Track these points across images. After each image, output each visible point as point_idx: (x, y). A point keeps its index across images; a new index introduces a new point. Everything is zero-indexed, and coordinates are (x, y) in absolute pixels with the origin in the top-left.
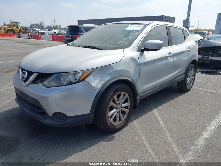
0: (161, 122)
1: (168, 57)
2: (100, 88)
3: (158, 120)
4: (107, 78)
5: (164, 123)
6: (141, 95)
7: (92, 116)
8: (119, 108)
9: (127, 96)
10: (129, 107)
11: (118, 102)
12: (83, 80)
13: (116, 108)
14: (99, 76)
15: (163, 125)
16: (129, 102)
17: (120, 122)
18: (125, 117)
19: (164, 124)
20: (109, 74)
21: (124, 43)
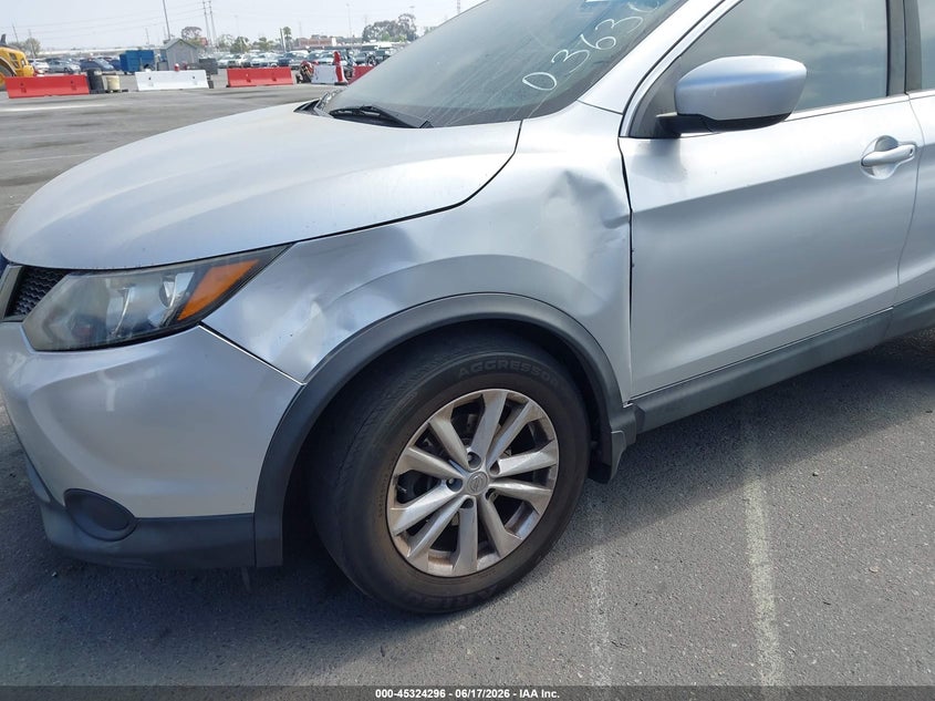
0: (762, 576)
1: (867, 165)
2: (318, 366)
3: (746, 560)
4: (371, 309)
5: (780, 585)
6: (645, 407)
7: (273, 528)
8: (475, 486)
9: (531, 411)
10: (553, 476)
11: (469, 450)
12: (195, 320)
13: (454, 484)
14: (313, 296)
15: (765, 602)
16: (554, 445)
17: (486, 561)
18: (525, 530)
19: (776, 600)
20: (381, 284)
21: (545, 82)
